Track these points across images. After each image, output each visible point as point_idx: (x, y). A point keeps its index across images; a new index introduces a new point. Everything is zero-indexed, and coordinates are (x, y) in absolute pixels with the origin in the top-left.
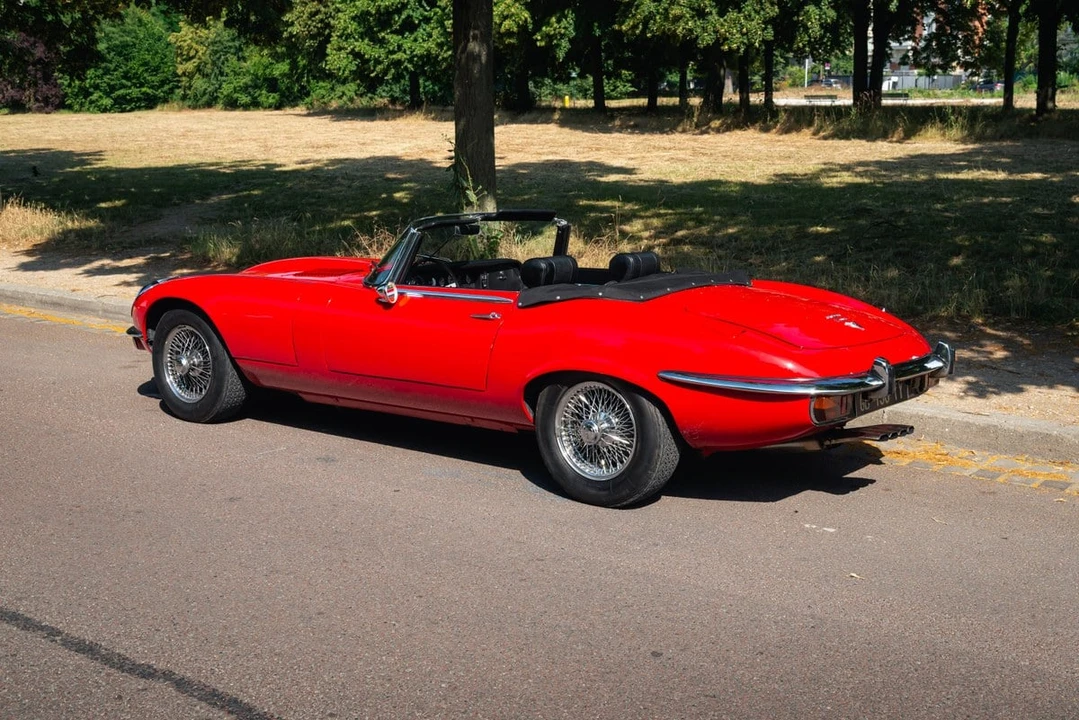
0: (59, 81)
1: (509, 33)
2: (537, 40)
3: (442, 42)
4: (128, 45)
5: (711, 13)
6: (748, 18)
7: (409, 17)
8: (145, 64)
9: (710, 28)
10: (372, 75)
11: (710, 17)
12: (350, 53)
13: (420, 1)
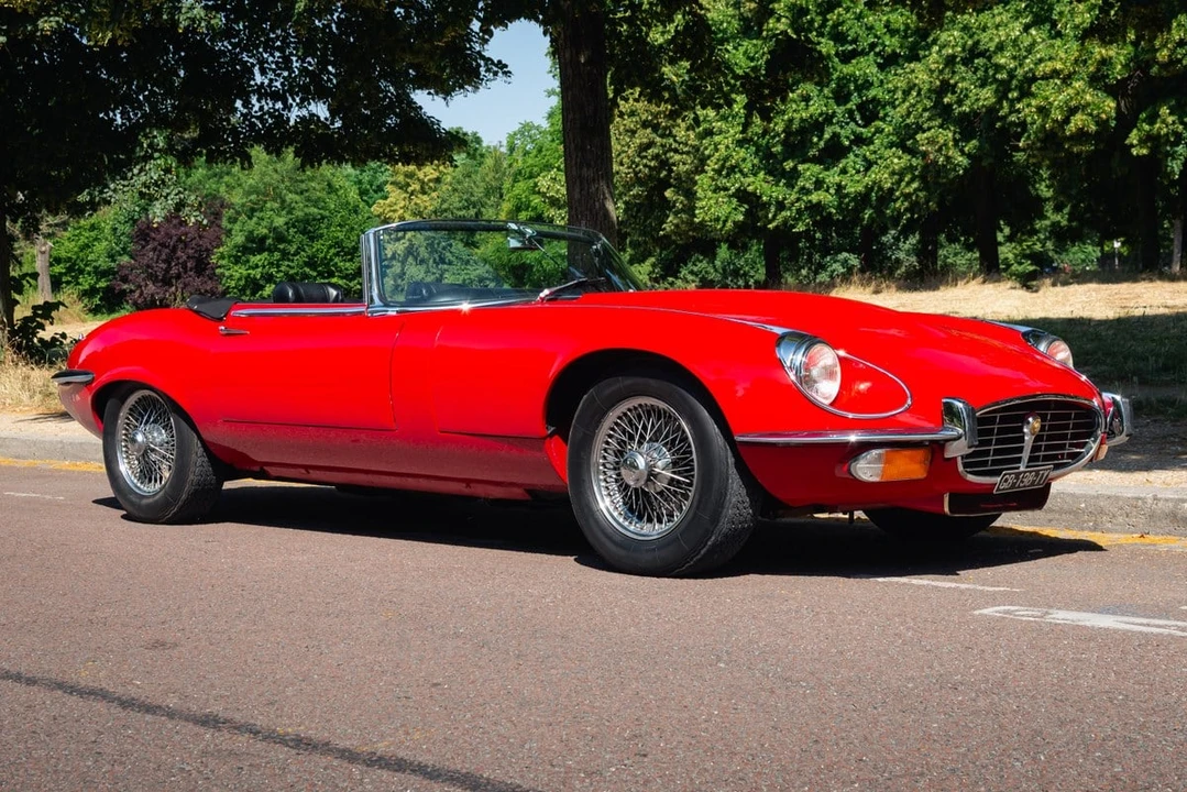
0: (217, 271)
2: (1132, 146)
4: (314, 219)
8: (337, 244)
10: (770, 226)
12: (733, 195)
13: (850, 112)
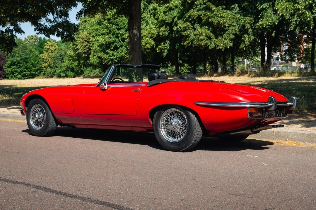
0: (5, 70)
1: (148, 49)
2: (157, 50)
3: (126, 53)
4: (27, 58)
5: (213, 38)
6: (225, 39)
7: (116, 45)
8: (32, 64)
9: (213, 43)
10: (104, 63)
11: (213, 39)
12: (97, 57)
13: (119, 40)
